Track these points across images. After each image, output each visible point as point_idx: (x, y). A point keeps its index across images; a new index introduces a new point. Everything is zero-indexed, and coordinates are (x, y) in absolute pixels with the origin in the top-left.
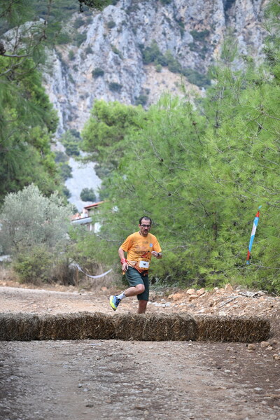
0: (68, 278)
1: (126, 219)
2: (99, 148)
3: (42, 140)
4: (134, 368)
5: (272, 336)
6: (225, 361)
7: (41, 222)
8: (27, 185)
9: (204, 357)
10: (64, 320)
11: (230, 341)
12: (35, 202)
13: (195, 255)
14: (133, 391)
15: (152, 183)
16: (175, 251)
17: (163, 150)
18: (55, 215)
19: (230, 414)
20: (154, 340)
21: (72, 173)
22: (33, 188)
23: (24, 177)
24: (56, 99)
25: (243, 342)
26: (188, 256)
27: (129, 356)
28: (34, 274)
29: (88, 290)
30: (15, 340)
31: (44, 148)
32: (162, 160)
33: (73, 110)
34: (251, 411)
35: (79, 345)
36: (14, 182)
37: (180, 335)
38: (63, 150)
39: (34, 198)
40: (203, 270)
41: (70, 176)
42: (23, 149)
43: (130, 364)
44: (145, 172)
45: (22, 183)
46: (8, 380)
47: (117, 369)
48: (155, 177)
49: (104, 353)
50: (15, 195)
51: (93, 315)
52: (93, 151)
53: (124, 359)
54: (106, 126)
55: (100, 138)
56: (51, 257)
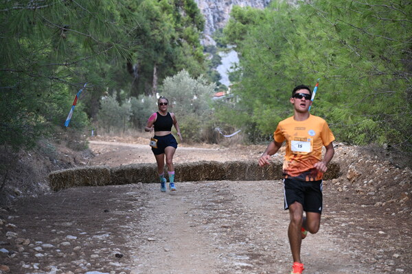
0: (212, 138)
1: (248, 93)
2: (237, 41)
3: (193, 37)
4: (232, 200)
5: (341, 175)
7: (192, 97)
8: (181, 70)
10: (188, 167)
12: (186, 83)
14: (225, 215)
15: (262, 65)
16: (281, 115)
17: (271, 41)
18: (202, 92)
20: (254, 180)
21: (222, 61)
22: (184, 75)
23: (179, 65)
24: (207, 6)
27: (231, 191)
28: (187, 136)
29: (227, 147)
30: (153, 182)
31: (195, 43)
32: (270, 48)
33: (221, 14)
35: (198, 185)
36: (172, 68)
37: (273, 176)
38: (214, 43)
39: (185, 80)
41: (221, 63)
42: (181, 45)
43: (228, 198)
44: (257, 58)
45: (178, 69)
46: (138, 210)
47: (219, 201)
48: (264, 61)
49: (214, 190)
50: (171, 78)
51: (208, 163)
52: (233, 44)
53: (227, 194)
54: (241, 24)
55: (237, 34)
56: (199, 123)
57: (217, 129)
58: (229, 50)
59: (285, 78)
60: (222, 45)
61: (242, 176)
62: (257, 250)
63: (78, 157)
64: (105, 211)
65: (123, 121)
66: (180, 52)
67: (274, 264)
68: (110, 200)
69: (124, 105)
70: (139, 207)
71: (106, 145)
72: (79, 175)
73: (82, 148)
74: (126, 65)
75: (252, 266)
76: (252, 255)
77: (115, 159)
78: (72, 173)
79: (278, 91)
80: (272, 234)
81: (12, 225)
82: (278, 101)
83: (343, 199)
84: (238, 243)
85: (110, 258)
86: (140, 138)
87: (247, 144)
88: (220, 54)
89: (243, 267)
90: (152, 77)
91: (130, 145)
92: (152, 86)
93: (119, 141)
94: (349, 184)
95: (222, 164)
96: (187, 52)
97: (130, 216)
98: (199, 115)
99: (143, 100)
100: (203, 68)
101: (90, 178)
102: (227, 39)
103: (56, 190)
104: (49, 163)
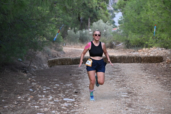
0: (111, 46)
1: (126, 29)
2: (122, 8)
3: (104, 6)
4: (120, 71)
5: (164, 61)
6: (148, 68)
8: (99, 19)
9: (142, 67)
11: (151, 63)
13: (146, 38)
14: (118, 77)
15: (132, 17)
16: (139, 37)
17: (136, 8)
19: (144, 82)
20: (129, 63)
21: (115, 16)
22: (101, 21)
23: (99, 18)
25: (155, 63)
26: (143, 39)
27: (120, 67)
29: (117, 50)
31: (105, 9)
32: (136, 11)
34: (150, 82)
36: (96, 19)
38: (113, 9)
39: (101, 23)
40: (147, 43)
41: (115, 17)
42: (99, 9)
43: (119, 70)
44: (130, 15)
45: (98, 19)
46: (83, 74)
47: (115, 71)
48: (133, 16)
49: (113, 67)
50: (96, 23)
51: (111, 56)
52: (120, 9)
53: (118, 68)
54: (124, 1)
55: (122, 5)
56: (106, 41)
57: (113, 43)
58: (119, 12)
59: (141, 22)
60: (116, 10)
61: (124, 61)
62: (131, 90)
63: (59, 54)
64: (70, 75)
65: (76, 40)
66: (99, 12)
67: (137, 96)
68: (72, 71)
69: (77, 33)
70: (83, 73)
71: (69, 49)
72: (60, 61)
73: (60, 50)
74: (78, 18)
75: (129, 97)
76: (129, 92)
77: (73, 55)
78: (57, 60)
79: (138, 28)
80: (136, 84)
81: (34, 80)
82: (139, 31)
83: (165, 70)
84: (123, 88)
85: (72, 93)
86: (83, 46)
87: (125, 49)
88: (115, 13)
89: (125, 97)
90: (88, 23)
91: (79, 49)
92: (88, 26)
93: (75, 47)
94: (167, 64)
95: (116, 57)
96: (102, 12)
97: (80, 77)
98: (106, 37)
99: (84, 32)
100: (108, 19)
101: (64, 62)
102: (118, 7)
103: (51, 67)
104: (48, 56)
